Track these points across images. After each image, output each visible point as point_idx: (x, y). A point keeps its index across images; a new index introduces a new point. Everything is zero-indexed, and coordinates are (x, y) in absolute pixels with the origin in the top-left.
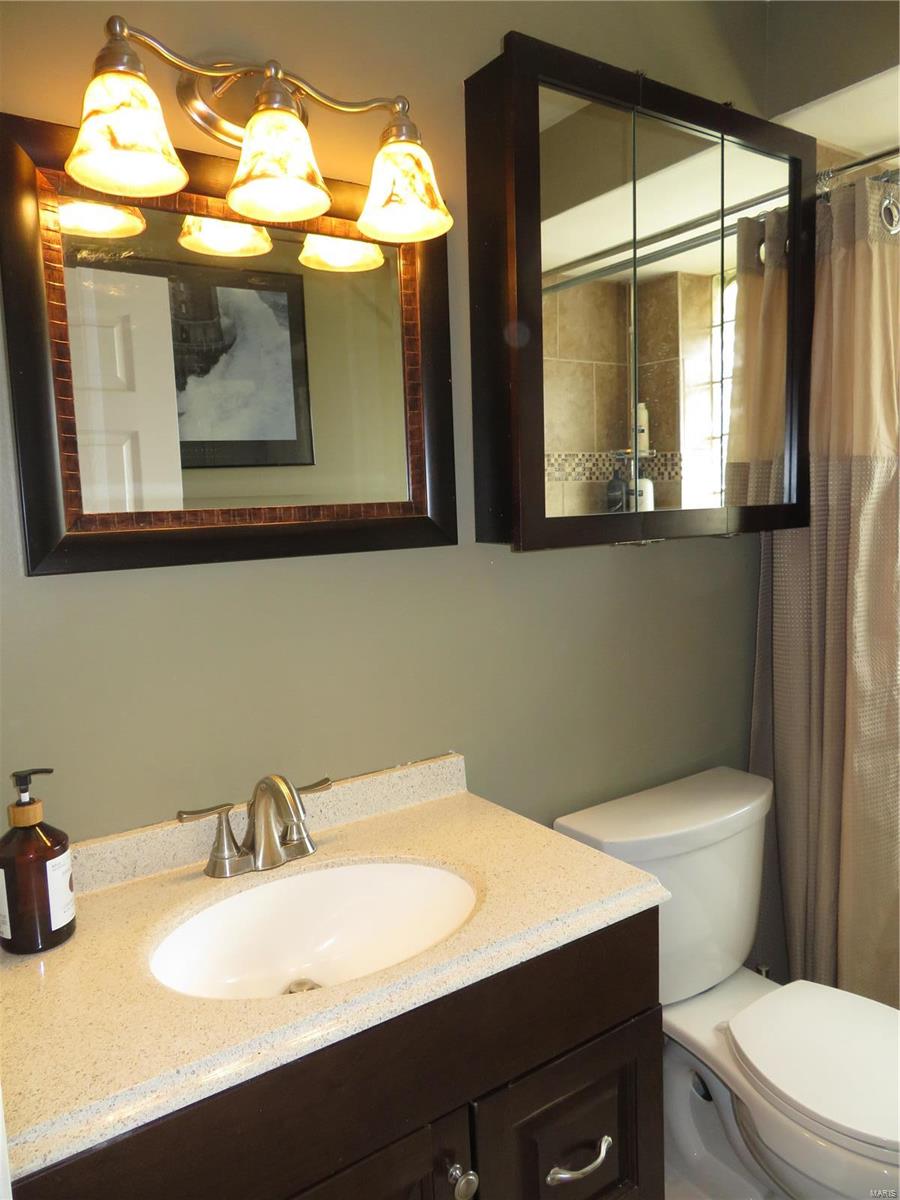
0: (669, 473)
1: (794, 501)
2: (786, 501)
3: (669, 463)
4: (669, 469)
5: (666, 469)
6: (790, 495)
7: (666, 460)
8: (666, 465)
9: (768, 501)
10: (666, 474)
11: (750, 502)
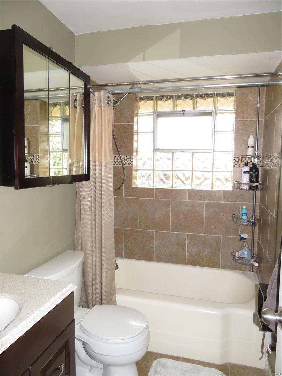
0: (35, 161)
1: (87, 173)
2: (84, 173)
3: (35, 158)
4: (35, 160)
5: (34, 160)
6: (85, 172)
7: (34, 157)
8: (34, 158)
9: (79, 173)
10: (34, 161)
11: (74, 174)
